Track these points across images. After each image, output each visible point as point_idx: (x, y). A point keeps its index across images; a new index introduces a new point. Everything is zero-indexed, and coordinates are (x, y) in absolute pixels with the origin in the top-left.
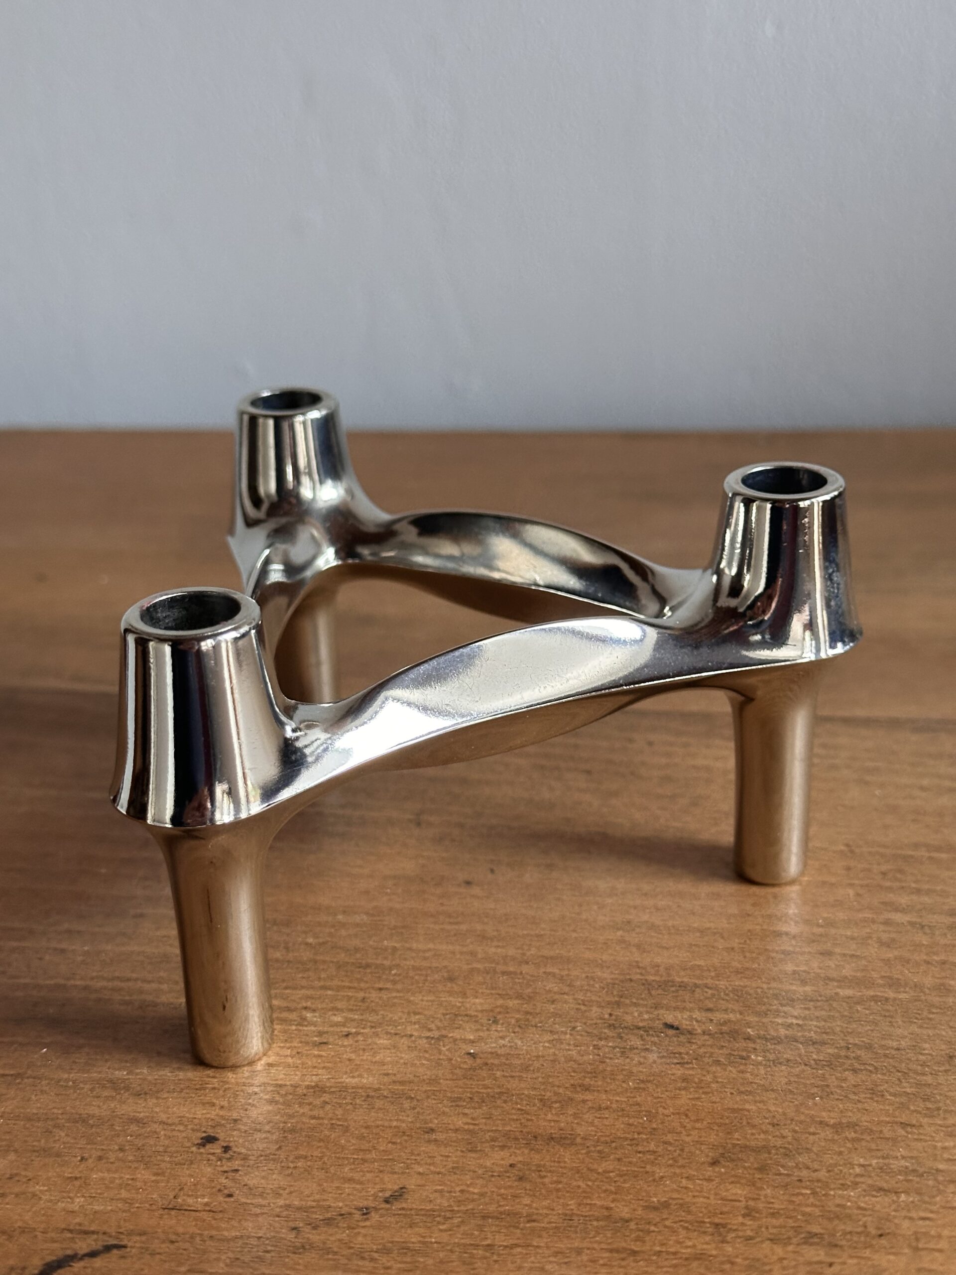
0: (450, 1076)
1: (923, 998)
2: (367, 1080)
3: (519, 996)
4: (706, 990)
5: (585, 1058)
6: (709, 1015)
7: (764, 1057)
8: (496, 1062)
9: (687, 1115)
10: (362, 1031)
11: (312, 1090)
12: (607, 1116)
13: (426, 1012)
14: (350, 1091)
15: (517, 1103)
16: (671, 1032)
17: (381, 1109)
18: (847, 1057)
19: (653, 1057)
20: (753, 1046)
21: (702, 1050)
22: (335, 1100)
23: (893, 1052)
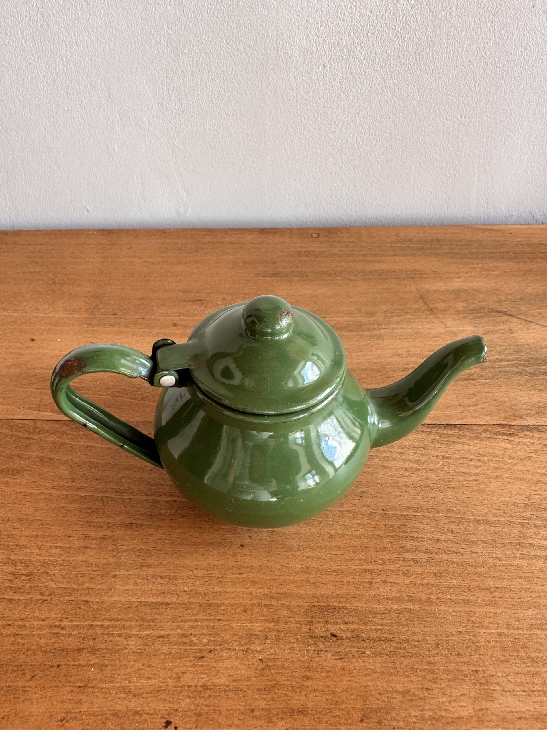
0: (254, 675)
1: (424, 608)
2: (223, 680)
3: (273, 621)
4: (344, 610)
5: (304, 658)
6: (346, 626)
7: (371, 651)
8: (270, 664)
9: (347, 692)
10: (216, 648)
11: (202, 688)
12: (318, 695)
13: (239, 634)
14: (218, 687)
15: (283, 690)
16: (334, 639)
17: (231, 698)
18: (401, 648)
19: (329, 655)
20: (365, 645)
21: (347, 649)
22: (213, 694)
23: (416, 643)
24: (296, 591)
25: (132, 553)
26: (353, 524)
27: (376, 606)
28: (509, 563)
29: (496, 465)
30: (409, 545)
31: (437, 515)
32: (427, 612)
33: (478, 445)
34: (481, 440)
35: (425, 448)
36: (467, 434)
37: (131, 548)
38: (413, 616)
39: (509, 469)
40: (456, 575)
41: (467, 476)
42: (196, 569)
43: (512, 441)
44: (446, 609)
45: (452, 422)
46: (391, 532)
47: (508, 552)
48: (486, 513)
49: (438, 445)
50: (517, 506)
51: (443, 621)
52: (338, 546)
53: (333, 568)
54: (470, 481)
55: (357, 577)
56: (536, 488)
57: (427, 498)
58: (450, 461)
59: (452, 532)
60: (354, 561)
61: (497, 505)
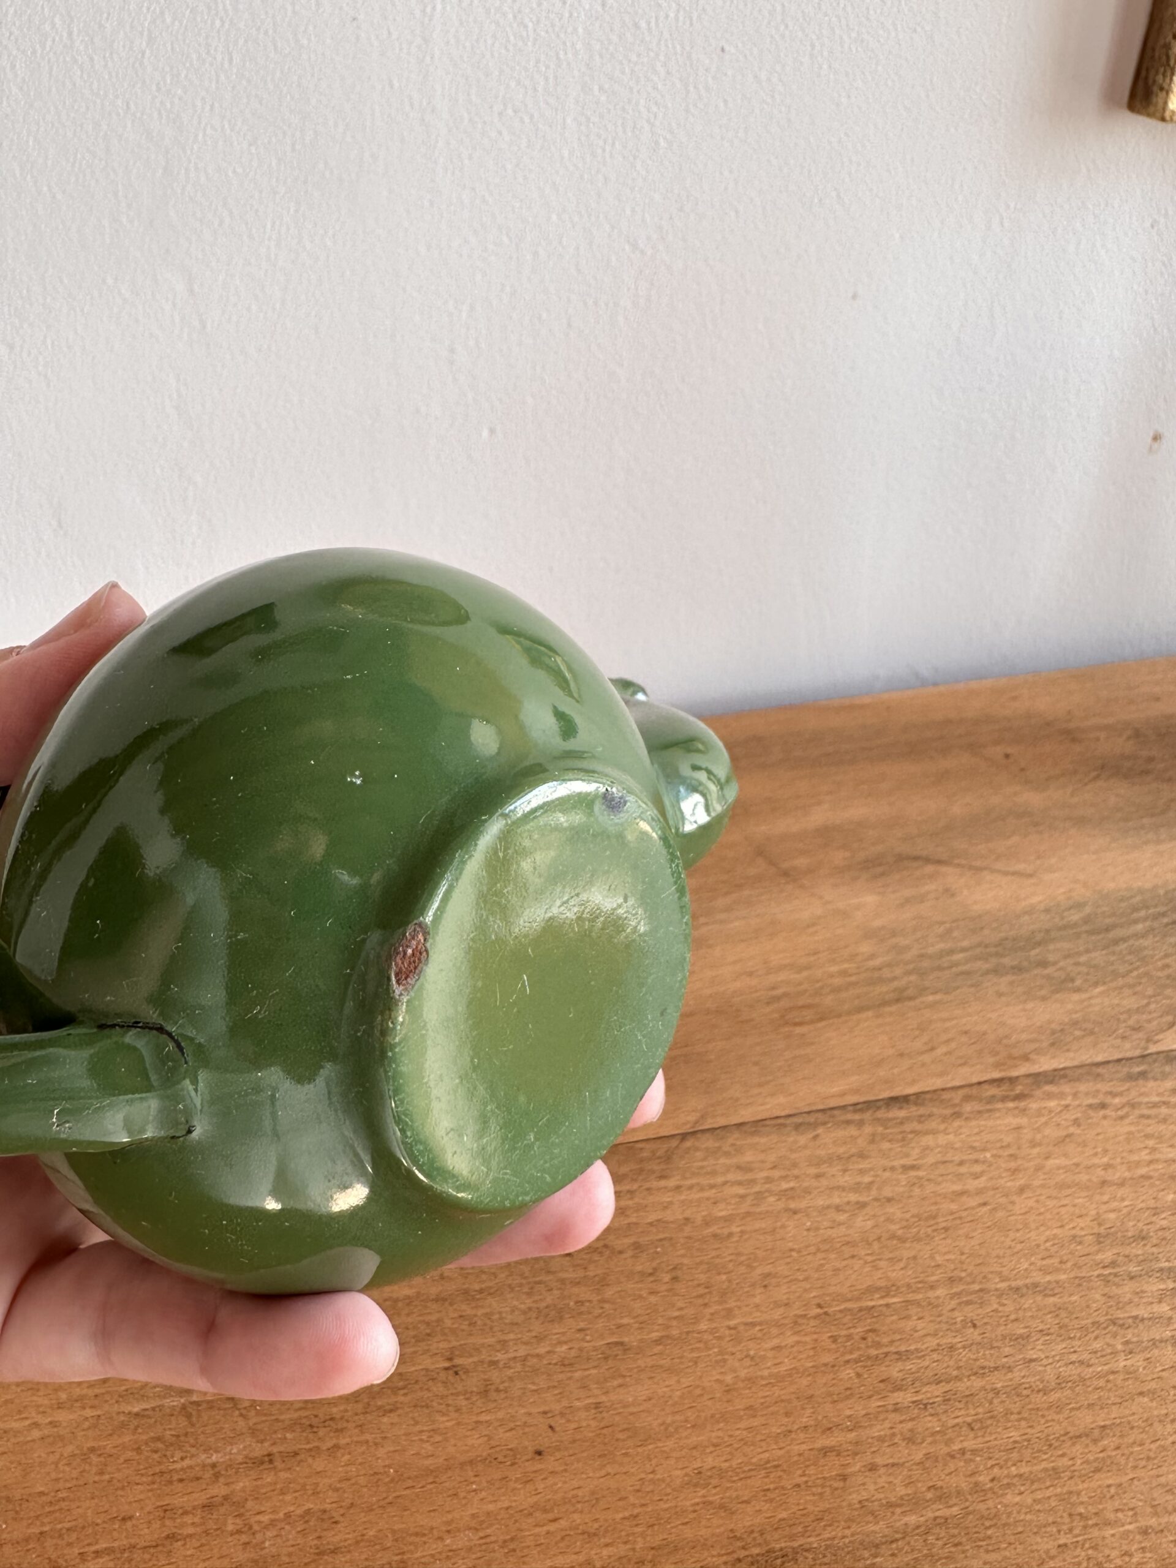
24: (688, 1533)
25: (287, 1527)
26: (765, 1350)
27: (872, 1527)
28: (1106, 1368)
29: (1013, 1165)
30: (895, 1371)
31: (931, 1294)
32: (982, 1517)
33: (963, 1130)
34: (967, 1119)
35: (862, 1156)
36: (935, 1110)
37: (281, 1515)
38: (956, 1531)
39: (1038, 1168)
40: (1013, 1417)
41: (964, 1198)
42: (448, 1532)
43: (1025, 1110)
44: (1017, 1499)
45: (897, 1092)
46: (851, 1353)
47: (1097, 1345)
48: (1026, 1270)
49: (886, 1146)
50: (1080, 1243)
51: (1020, 1529)
52: (750, 1408)
53: (754, 1460)
54: (973, 1208)
55: (811, 1471)
56: (1106, 1198)
57: (901, 1260)
58: (921, 1173)
59: (975, 1326)
60: (793, 1435)
61: (1042, 1247)
